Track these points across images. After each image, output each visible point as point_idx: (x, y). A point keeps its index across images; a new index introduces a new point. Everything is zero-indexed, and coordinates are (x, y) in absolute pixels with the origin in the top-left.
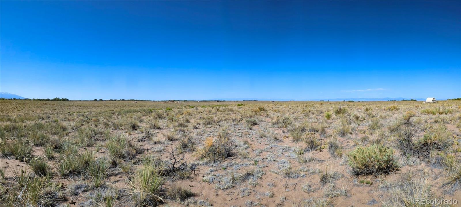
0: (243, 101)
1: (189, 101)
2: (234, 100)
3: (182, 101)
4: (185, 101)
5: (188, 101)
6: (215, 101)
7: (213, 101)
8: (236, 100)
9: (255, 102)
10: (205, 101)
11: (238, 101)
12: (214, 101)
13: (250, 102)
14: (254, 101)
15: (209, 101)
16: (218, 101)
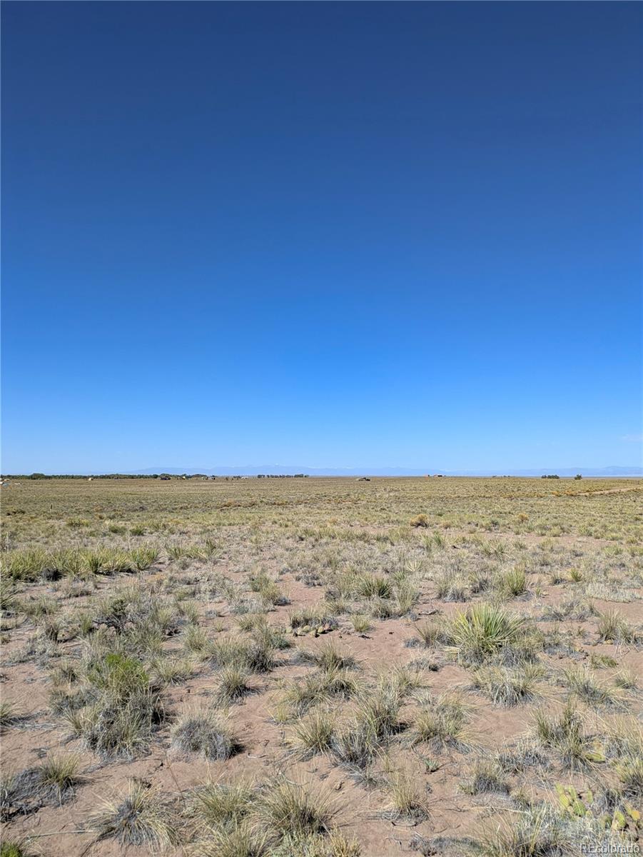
0: (259, 476)
1: (55, 477)
2: (226, 475)
3: (23, 477)
4: (35, 477)
5: (49, 477)
6: (156, 477)
7: (146, 477)
8: (232, 475)
9: (299, 481)
10: (118, 477)
11: (239, 477)
12: (151, 476)
13: (282, 481)
14: (296, 476)
15: (132, 477)
16: (166, 478)
